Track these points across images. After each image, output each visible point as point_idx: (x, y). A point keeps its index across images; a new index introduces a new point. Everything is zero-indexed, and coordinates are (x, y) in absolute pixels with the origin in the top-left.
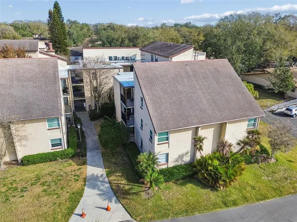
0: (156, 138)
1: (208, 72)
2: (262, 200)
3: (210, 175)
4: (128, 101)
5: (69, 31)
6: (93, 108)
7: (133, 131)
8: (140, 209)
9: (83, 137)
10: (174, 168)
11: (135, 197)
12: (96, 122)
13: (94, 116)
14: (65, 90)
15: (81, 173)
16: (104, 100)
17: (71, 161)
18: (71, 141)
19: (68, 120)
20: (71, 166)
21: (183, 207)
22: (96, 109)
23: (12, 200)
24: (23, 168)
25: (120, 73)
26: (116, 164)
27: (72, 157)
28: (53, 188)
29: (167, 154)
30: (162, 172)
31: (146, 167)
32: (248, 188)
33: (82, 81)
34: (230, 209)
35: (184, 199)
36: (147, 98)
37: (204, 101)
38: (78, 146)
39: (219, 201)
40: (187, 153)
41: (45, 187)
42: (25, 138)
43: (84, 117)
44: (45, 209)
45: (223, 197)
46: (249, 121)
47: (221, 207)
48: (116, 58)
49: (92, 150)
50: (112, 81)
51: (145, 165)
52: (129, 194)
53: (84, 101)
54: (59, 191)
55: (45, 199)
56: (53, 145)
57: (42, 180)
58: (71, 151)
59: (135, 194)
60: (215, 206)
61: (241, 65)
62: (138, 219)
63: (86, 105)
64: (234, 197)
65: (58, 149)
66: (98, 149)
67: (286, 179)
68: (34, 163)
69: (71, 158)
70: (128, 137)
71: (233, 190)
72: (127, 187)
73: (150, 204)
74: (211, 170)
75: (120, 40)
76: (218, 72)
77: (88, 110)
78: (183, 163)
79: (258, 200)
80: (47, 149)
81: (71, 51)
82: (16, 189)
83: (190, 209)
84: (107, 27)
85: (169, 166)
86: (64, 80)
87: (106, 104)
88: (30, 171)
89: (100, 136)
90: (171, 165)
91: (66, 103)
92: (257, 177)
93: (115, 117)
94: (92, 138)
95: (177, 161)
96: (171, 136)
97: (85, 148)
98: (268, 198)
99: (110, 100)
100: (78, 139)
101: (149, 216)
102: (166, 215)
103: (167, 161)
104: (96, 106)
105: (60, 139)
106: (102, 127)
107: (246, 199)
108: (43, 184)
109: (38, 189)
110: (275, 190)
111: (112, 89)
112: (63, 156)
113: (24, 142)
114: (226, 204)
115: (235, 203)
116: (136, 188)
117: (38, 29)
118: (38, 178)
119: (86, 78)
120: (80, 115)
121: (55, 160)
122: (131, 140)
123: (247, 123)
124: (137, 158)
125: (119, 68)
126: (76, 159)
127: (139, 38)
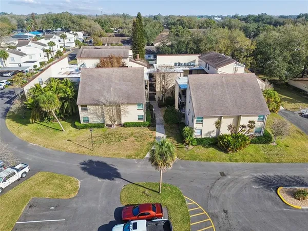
0: (195, 120)
1: (237, 83)
2: (254, 162)
3: (224, 144)
4: (183, 97)
6: (161, 99)
7: (184, 116)
8: (182, 154)
9: (154, 116)
10: (204, 138)
12: (162, 108)
13: (161, 105)
14: (146, 87)
15: (153, 135)
16: (168, 95)
18: (148, 117)
20: (147, 131)
21: (205, 157)
22: (162, 100)
23: (122, 141)
24: (124, 128)
25: (180, 78)
26: (172, 133)
27: (148, 127)
28: (139, 139)
29: (201, 130)
30: (196, 140)
31: (188, 134)
32: (248, 156)
33: (155, 81)
34: (232, 163)
35: (207, 154)
36: (193, 97)
37: (229, 101)
38: (151, 121)
39: (227, 158)
40: (213, 131)
42: (128, 112)
43: (155, 104)
44: (137, 147)
45: (230, 157)
46: (259, 116)
47: (227, 161)
48: (179, 64)
49: (159, 124)
50: (175, 82)
51: (187, 132)
53: (155, 94)
54: (143, 141)
55: (136, 143)
56: (139, 119)
57: (134, 135)
58: (148, 123)
59: (181, 148)
60: (224, 160)
61: (286, 72)
63: (156, 97)
64: (238, 158)
65: (141, 121)
66: (162, 124)
67: (277, 155)
68: (130, 127)
70: (180, 119)
71: (238, 154)
73: (188, 153)
74: (226, 142)
75: (186, 43)
76: (245, 82)
77: (157, 100)
78: (211, 137)
79: (252, 162)
80: (136, 120)
81: (146, 50)
82: (122, 137)
83: (209, 159)
84: (178, 20)
86: (145, 81)
87: (170, 97)
88: (128, 130)
89: (164, 117)
90: (203, 137)
91: (146, 95)
92: (257, 151)
93: (174, 107)
94: (159, 118)
95: (207, 135)
96: (204, 120)
97: (155, 123)
98: (259, 162)
99: (172, 95)
100: (152, 117)
101: (187, 158)
102: (195, 159)
103: (201, 134)
104: (162, 98)
105: (143, 116)
106: (166, 111)
107: (244, 160)
108: (135, 137)
109: (132, 138)
110: (265, 159)
111: (174, 87)
112: (144, 125)
113: (127, 115)
114: (230, 160)
115: (236, 161)
116: (181, 145)
117: (117, 23)
118: (132, 134)
119: (158, 79)
120: (152, 103)
121: (140, 126)
122: (182, 121)
123: (257, 117)
124: (183, 129)
125: (180, 73)
126: (150, 128)
127: (202, 41)
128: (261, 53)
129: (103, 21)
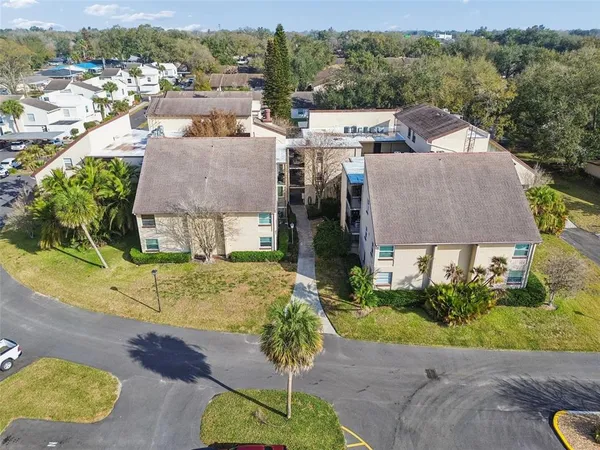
0: (377, 252)
1: (470, 172)
2: (503, 348)
3: (438, 305)
4: (354, 201)
5: (294, 61)
6: (314, 201)
7: (357, 240)
8: (347, 326)
9: (296, 239)
10: (396, 291)
11: (344, 313)
12: (315, 222)
13: (313, 214)
14: (281, 178)
15: (290, 280)
16: (327, 194)
17: (279, 265)
18: (281, 242)
19: (280, 214)
20: (277, 271)
21: (397, 334)
22: (316, 204)
23: (222, 292)
24: (231, 264)
25: (352, 159)
26: (329, 276)
27: (281, 261)
28: (259, 289)
29: (391, 274)
30: (379, 294)
31: (359, 282)
32: (492, 332)
33: (303, 165)
34: (455, 348)
35: (401, 327)
36: (373, 201)
37: (452, 213)
38: (289, 249)
39: (444, 337)
40: (416, 276)
41: (252, 287)
42: (237, 232)
43: (300, 213)
44: (251, 306)
45: (451, 334)
46: (518, 246)
47: (444, 344)
48: (355, 129)
49: (305, 256)
50: (340, 168)
51: (357, 279)
52: (338, 310)
53: (303, 191)
54: (266, 294)
55: (252, 297)
56: (262, 244)
57: (249, 280)
58: (280, 253)
59: (346, 311)
60: (437, 341)
61: (579, 148)
62: (343, 335)
63: (305, 196)
64: (467, 337)
65: (267, 249)
66: (312, 256)
67: (555, 332)
68: (242, 261)
69: (279, 262)
70: (349, 247)
71: (468, 329)
72: (337, 303)
73: (359, 323)
74: (442, 301)
75: (374, 85)
76: (488, 172)
77: (306, 203)
78: (411, 288)
79: (498, 347)
80: (255, 247)
81: (294, 99)
82: (224, 283)
83: (404, 338)
84: (364, 41)
85: (393, 288)
86: (281, 165)
87: (331, 199)
88: (238, 269)
89: (315, 240)
90: (394, 287)
91: (280, 194)
92: (512, 323)
93: (338, 220)
94: (306, 242)
95: (403, 282)
96: (397, 252)
97: (297, 253)
98: (515, 348)
100: (291, 240)
101: (356, 335)
102: (375, 338)
103: (390, 282)
104: (317, 199)
105: (271, 238)
106: (319, 230)
107: (481, 342)
108: (251, 283)
109: (245, 287)
110: (529, 340)
111: (339, 178)
112: (272, 258)
113: (235, 237)
114: (451, 342)
115: (464, 344)
116: (347, 305)
118: (245, 277)
120: (295, 209)
121: (264, 261)
122: (353, 251)
123: (514, 249)
124: (349, 271)
125: (355, 148)
126: (286, 265)
127: (407, 82)
128: (528, 107)
129: (218, 43)
